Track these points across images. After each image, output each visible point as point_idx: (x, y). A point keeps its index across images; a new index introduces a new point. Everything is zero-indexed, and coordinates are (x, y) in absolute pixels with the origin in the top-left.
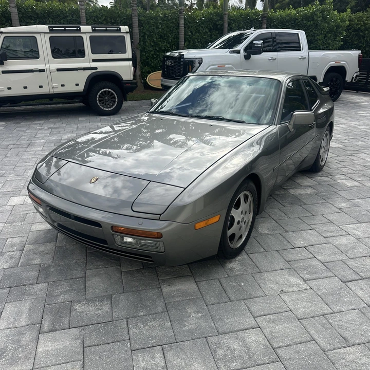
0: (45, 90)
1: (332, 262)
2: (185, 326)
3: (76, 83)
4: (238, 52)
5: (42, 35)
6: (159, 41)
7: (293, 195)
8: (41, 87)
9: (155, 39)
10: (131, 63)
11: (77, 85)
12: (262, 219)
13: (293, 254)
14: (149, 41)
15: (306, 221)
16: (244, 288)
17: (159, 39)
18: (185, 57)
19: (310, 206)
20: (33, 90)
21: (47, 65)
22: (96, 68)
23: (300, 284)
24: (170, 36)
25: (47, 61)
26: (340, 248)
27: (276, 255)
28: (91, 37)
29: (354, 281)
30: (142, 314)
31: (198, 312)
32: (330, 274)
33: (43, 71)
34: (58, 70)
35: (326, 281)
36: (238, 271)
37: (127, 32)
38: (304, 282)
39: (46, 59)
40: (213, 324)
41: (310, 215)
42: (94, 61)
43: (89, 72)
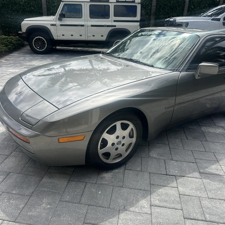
0: (83, 38)
1: (189, 196)
2: (31, 211)
3: (101, 35)
4: (219, 20)
5: (86, 3)
6: (169, 12)
7: (202, 131)
8: (81, 35)
9: (166, 11)
10: (139, 23)
11: (102, 36)
12: (160, 145)
13: (161, 179)
14: (162, 11)
15: (195, 155)
16: (98, 196)
17: (170, 11)
18: (177, 21)
19: (210, 143)
20: (76, 37)
21: (86, 23)
22: (115, 26)
23: (144, 207)
24: (178, 8)
25: (86, 20)
26: (206, 186)
27: (146, 176)
28: (115, 6)
29: (195, 219)
30: (14, 192)
31: (50, 204)
32: (179, 206)
33: (83, 26)
34: (92, 26)
35: (169, 211)
36: (106, 181)
37: (139, 3)
38: (149, 206)
39: (86, 18)
40: (50, 217)
41: (204, 150)
42: (115, 21)
43: (110, 28)
